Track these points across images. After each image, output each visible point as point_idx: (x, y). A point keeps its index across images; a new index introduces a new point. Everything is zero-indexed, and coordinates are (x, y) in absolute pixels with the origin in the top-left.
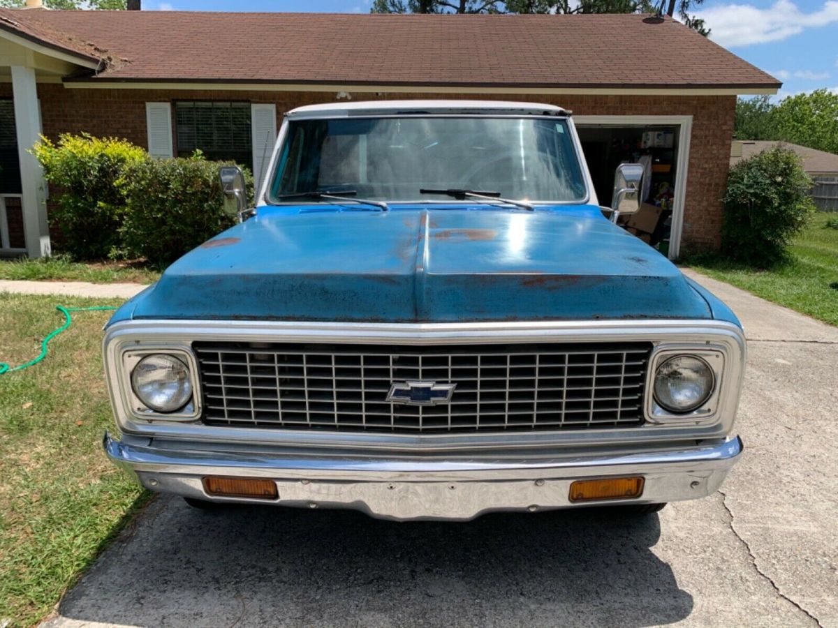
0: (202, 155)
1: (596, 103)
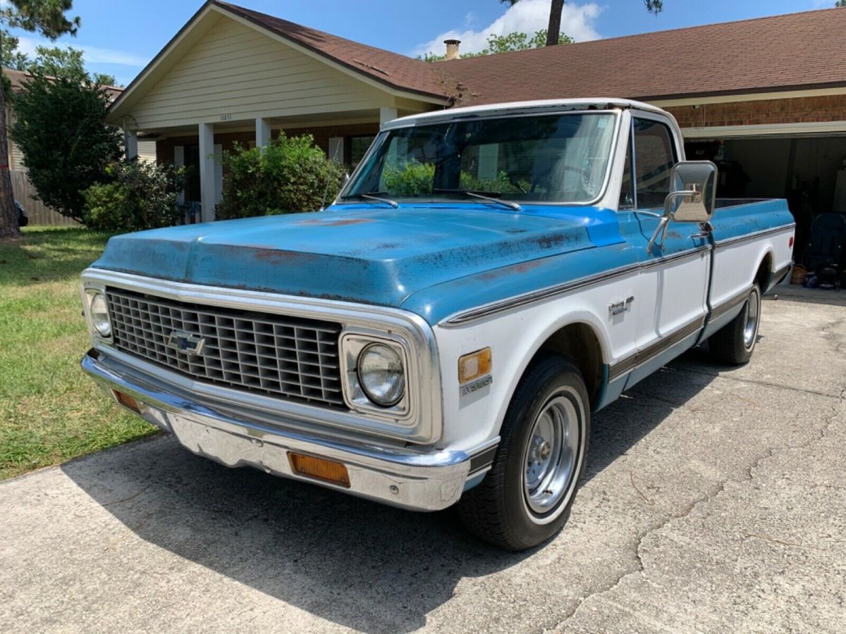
0: (507, 176)
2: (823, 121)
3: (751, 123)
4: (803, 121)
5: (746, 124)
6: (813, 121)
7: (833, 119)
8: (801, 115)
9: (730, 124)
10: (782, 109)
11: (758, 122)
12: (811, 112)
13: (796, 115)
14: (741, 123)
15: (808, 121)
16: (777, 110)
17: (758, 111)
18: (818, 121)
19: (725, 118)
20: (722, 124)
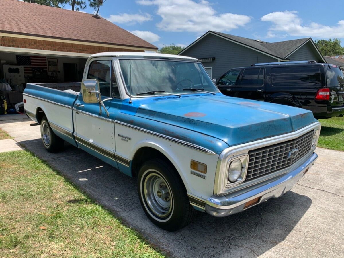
1: (100, 50)
2: (50, 50)
3: (23, 47)
4: (43, 49)
5: (20, 47)
6: (47, 50)
7: (54, 50)
8: (43, 47)
9: (13, 46)
10: (35, 43)
11: (26, 47)
12: (46, 46)
13: (41, 47)
14: (18, 47)
15: (45, 50)
16: (33, 43)
17: (25, 43)
18: (49, 50)
19: (10, 43)
20: (9, 46)
